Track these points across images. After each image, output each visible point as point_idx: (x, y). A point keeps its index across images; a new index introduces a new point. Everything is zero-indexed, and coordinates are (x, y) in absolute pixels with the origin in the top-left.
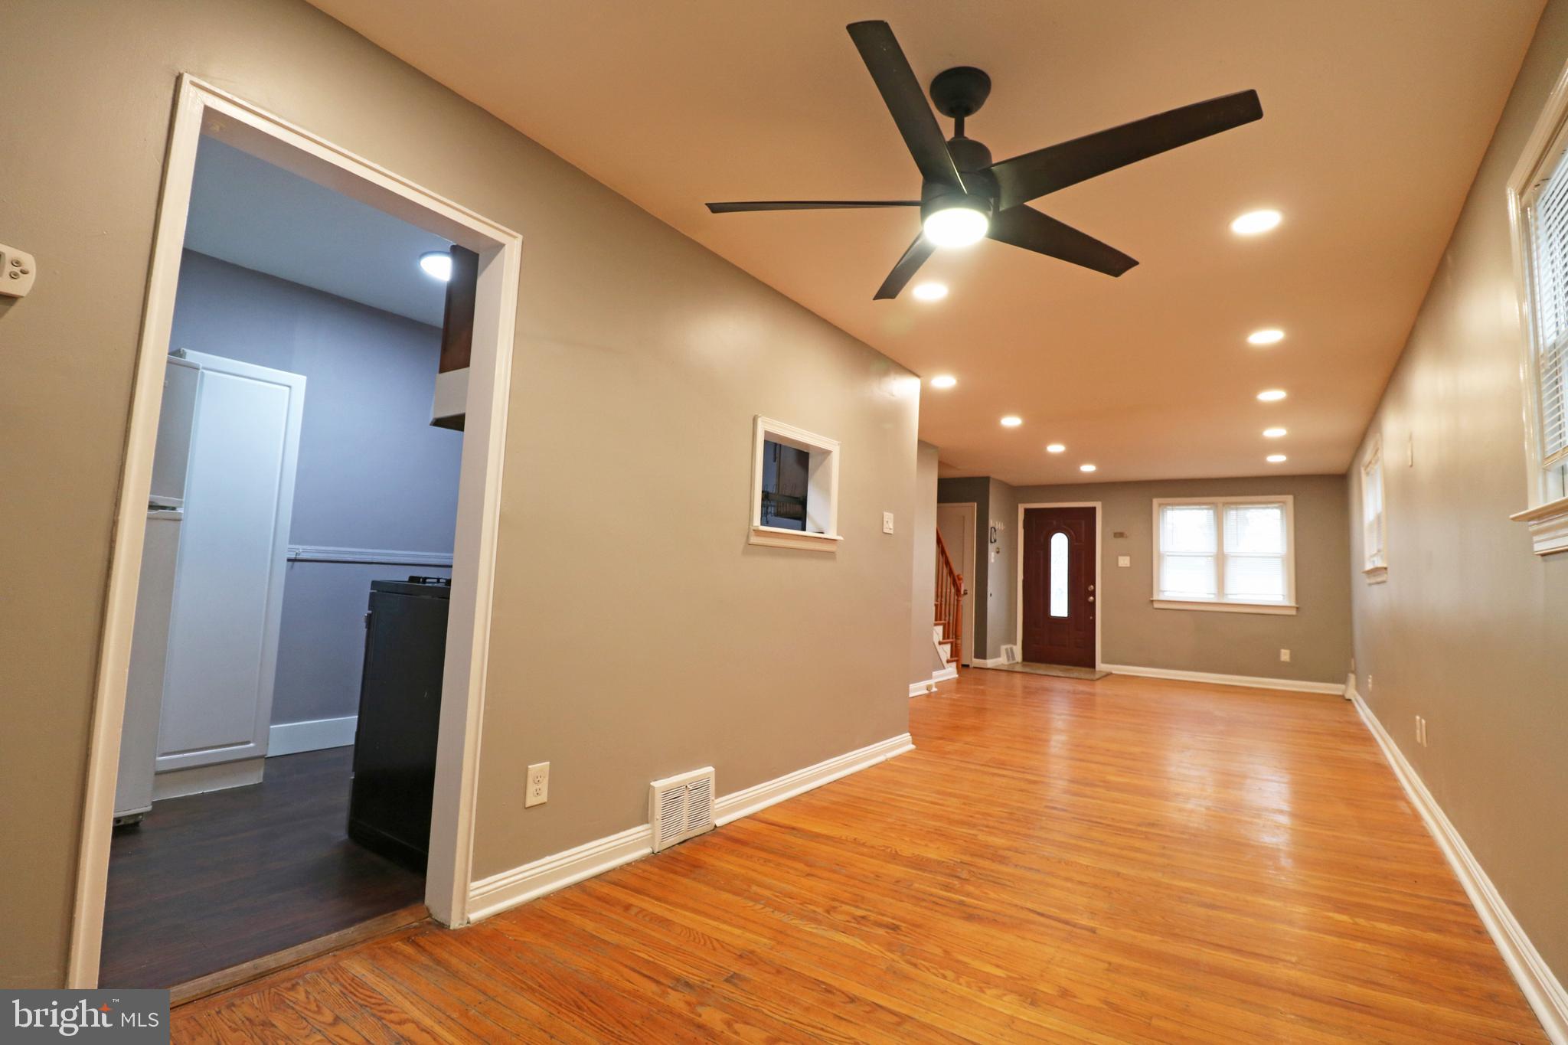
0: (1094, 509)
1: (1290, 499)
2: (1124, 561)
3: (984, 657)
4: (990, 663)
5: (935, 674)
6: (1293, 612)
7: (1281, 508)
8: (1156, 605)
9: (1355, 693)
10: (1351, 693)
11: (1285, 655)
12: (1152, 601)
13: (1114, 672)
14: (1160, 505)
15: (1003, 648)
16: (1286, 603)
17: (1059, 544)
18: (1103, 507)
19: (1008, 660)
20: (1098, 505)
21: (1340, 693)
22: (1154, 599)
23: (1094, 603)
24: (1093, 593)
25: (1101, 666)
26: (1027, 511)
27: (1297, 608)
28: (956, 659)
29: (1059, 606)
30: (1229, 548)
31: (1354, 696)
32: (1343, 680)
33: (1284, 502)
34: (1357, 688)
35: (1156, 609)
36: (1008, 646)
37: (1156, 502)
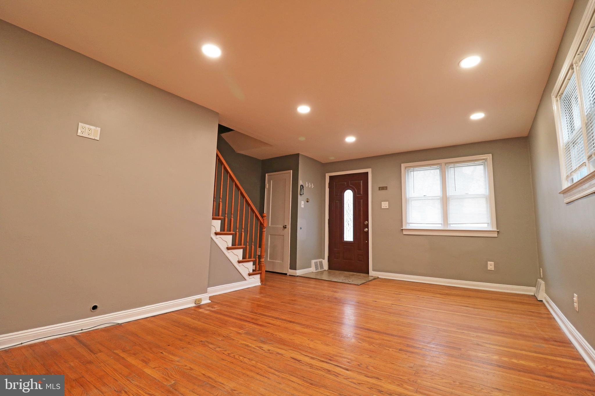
0: (367, 173)
1: (489, 157)
2: (385, 205)
3: (295, 269)
4: (299, 272)
5: (209, 289)
6: (496, 235)
7: (484, 164)
8: (405, 233)
9: (545, 295)
10: (542, 296)
11: (491, 266)
12: (402, 230)
13: (379, 277)
14: (406, 168)
15: (313, 261)
16: (490, 229)
17: (348, 196)
18: (372, 171)
19: (316, 269)
20: (369, 170)
21: (533, 294)
22: (403, 228)
23: (368, 232)
24: (367, 226)
25: (372, 273)
26: (331, 177)
27: (498, 232)
28: (260, 272)
29: (349, 236)
30: (450, 192)
31: (545, 298)
32: (534, 284)
33: (486, 160)
34: (547, 292)
35: (404, 235)
36: (318, 260)
37: (403, 166)
